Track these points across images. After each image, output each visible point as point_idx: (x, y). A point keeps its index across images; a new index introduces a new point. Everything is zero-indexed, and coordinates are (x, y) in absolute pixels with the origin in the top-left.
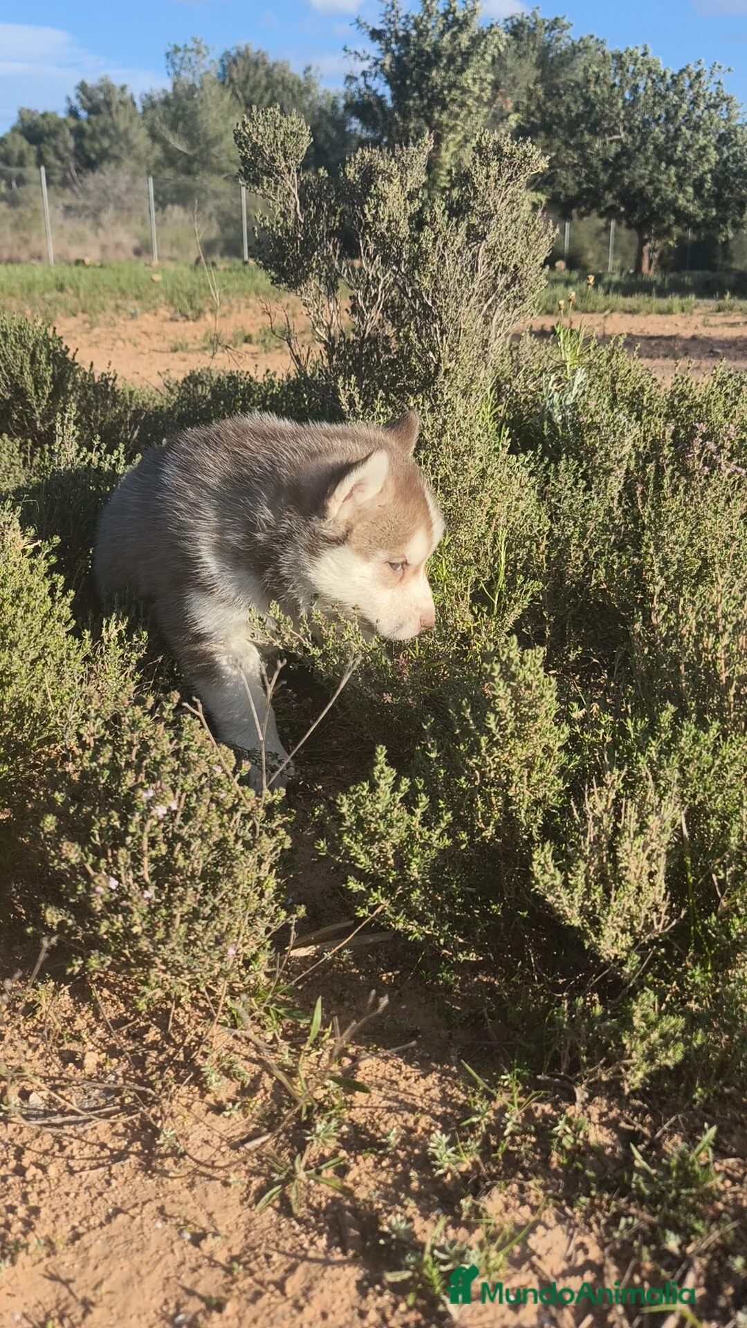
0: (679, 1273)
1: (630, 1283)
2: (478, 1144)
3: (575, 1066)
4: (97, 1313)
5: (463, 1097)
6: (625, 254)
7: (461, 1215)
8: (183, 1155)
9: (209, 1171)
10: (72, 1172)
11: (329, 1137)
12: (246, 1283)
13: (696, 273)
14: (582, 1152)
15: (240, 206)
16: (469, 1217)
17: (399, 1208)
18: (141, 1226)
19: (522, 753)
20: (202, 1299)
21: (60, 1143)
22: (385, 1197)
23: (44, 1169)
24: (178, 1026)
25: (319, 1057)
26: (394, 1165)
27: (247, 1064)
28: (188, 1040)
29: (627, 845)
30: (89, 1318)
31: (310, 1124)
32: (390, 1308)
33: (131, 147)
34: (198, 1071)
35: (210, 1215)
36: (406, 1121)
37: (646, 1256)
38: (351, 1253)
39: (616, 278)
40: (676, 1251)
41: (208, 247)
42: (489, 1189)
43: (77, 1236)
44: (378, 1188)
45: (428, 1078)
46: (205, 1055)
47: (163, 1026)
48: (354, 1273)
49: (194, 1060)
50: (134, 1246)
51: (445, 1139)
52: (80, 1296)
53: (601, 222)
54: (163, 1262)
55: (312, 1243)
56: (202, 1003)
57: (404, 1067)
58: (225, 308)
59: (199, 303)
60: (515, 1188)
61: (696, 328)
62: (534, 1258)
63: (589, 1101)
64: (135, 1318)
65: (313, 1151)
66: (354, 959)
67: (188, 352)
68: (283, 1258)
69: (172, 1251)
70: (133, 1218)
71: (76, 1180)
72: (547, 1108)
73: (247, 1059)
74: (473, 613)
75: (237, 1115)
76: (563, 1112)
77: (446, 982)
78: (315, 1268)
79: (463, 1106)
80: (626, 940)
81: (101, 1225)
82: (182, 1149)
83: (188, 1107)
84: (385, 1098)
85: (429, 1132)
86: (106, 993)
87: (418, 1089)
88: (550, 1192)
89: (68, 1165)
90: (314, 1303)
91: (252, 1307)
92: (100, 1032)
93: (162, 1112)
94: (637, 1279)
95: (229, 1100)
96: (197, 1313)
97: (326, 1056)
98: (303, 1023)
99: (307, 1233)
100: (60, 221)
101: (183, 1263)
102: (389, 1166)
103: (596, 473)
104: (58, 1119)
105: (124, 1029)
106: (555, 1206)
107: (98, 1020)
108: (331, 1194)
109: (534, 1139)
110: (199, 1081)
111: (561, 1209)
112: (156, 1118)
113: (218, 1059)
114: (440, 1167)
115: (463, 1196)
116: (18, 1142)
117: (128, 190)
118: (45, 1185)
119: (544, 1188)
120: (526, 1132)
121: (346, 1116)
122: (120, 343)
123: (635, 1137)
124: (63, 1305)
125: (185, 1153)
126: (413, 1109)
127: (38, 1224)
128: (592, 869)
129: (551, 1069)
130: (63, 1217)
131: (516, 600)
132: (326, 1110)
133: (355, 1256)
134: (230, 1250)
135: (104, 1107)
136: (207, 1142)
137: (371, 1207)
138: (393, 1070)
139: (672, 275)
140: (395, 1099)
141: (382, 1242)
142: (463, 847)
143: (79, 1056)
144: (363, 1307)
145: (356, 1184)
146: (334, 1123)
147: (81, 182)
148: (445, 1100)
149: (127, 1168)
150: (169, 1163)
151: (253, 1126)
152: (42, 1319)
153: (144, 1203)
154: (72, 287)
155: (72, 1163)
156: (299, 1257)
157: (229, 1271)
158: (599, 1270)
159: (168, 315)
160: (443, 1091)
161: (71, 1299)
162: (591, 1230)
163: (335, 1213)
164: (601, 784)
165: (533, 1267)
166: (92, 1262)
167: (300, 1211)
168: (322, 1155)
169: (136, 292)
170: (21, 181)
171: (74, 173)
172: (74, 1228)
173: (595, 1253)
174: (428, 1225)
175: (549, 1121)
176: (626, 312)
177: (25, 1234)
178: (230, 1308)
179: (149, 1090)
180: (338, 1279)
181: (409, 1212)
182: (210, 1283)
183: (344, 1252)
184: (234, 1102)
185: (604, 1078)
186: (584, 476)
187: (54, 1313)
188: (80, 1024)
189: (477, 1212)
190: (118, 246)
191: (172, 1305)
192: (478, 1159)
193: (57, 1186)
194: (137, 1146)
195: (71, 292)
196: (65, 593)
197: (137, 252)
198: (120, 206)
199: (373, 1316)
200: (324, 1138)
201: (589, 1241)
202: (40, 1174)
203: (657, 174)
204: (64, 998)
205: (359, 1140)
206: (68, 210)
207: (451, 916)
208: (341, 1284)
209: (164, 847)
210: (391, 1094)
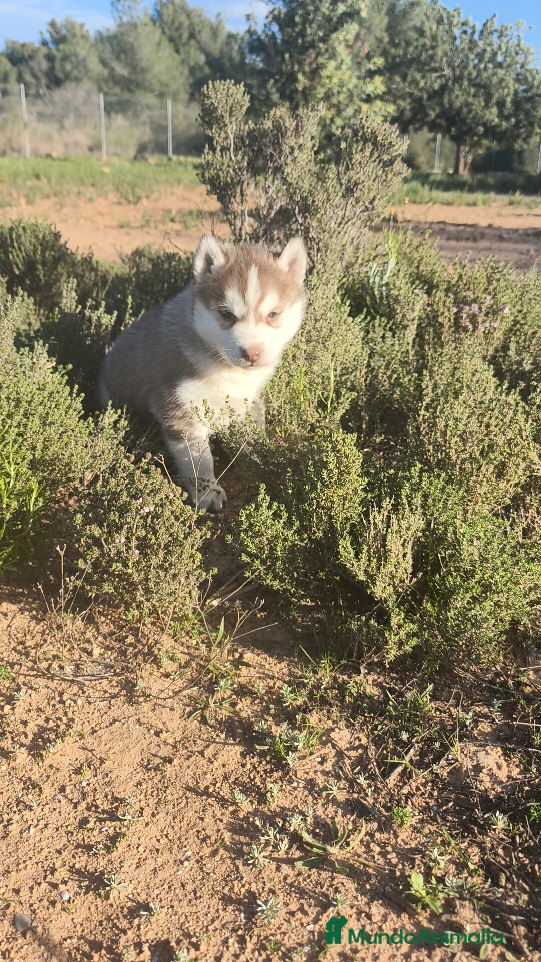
0: (406, 749)
1: (382, 753)
2: (307, 693)
3: (360, 656)
4: (107, 762)
5: (300, 673)
6: (447, 159)
7: (296, 723)
8: (149, 696)
9: (163, 703)
10: (90, 703)
11: (227, 689)
12: (183, 751)
13: (499, 174)
14: (362, 697)
15: (166, 117)
16: (300, 724)
17: (263, 721)
18: (128, 727)
19: (340, 492)
20: (161, 758)
21: (82, 690)
22: (257, 717)
23: (75, 702)
24: (144, 636)
26: (262, 703)
27: (182, 655)
28: (150, 642)
29: (390, 537)
30: (103, 765)
31: (217, 683)
32: (258, 763)
33: (87, 71)
34: (156, 657)
35: (164, 723)
36: (268, 684)
37: (390, 741)
38: (238, 740)
39: (439, 178)
40: (406, 740)
41: (142, 149)
42: (311, 712)
43: (94, 731)
44: (253, 713)
46: (159, 650)
47: (136, 636)
48: (239, 749)
49: (153, 652)
50: (125, 736)
51: (289, 690)
52: (98, 756)
53: (431, 135)
54: (140, 742)
56: (157, 624)
57: (268, 659)
58: (156, 195)
59: (138, 191)
60: (325, 712)
61: (492, 218)
62: (334, 741)
63: (368, 674)
64: (127, 766)
65: (218, 696)
67: (132, 228)
68: (203, 742)
69: (145, 738)
70: (124, 724)
71: (92, 707)
72: (345, 677)
73: (182, 652)
75: (177, 678)
76: (353, 678)
77: (293, 616)
78: (219, 746)
79: (300, 676)
81: (107, 727)
82: (148, 693)
83: (151, 674)
84: (258, 673)
85: (281, 688)
86: (103, 619)
87: (276, 669)
88: (343, 713)
89: (87, 700)
90: (219, 760)
91: (187, 761)
92: (100, 639)
93: (137, 676)
94: (385, 752)
95: (173, 671)
96: (159, 764)
97: (226, 652)
99: (215, 731)
100: (34, 124)
101: (151, 743)
102: (259, 703)
103: (397, 327)
105: (114, 637)
106: (345, 720)
107: (98, 633)
108: (228, 715)
109: (336, 691)
110: (157, 662)
111: (349, 721)
112: (133, 678)
113: (166, 652)
114: (284, 703)
115: (298, 715)
116: (59, 689)
117: (85, 103)
118: (76, 708)
119: (340, 712)
120: (333, 688)
121: (236, 680)
122: (82, 221)
123: (392, 691)
124: (90, 760)
126: (272, 678)
127: (74, 726)
128: (372, 550)
129: (348, 658)
130: (86, 723)
131: (342, 404)
132: (225, 677)
133: (240, 741)
134: (175, 738)
137: (249, 720)
138: (262, 660)
139: (480, 176)
140: (264, 673)
141: (254, 734)
143: (90, 650)
144: (244, 762)
145: (241, 711)
146: (230, 682)
147: (50, 95)
148: (290, 674)
149: (119, 702)
150: (141, 700)
151: (187, 684)
153: (129, 717)
154: (45, 177)
155: (89, 699)
156: (210, 741)
157: (174, 747)
158: (365, 748)
159: (115, 200)
160: (289, 670)
161: (94, 757)
162: (363, 731)
163: (230, 723)
165: (334, 746)
166: (103, 743)
167: (212, 722)
168: (223, 697)
169: (91, 181)
170: (5, 93)
171: (45, 89)
172: (92, 728)
173: (364, 741)
174: (278, 728)
175: (345, 683)
176: (444, 204)
177: (67, 729)
178: (175, 762)
179: (130, 666)
180: (231, 751)
182: (165, 751)
183: (235, 740)
184: (176, 673)
185: (375, 660)
187: (85, 763)
188: (89, 635)
189: (304, 720)
190: (77, 144)
191: (146, 760)
192: (306, 700)
193: (82, 709)
194: (124, 692)
195: (44, 180)
196: (78, 395)
197: (91, 149)
198: (78, 115)
199: (249, 766)
200: (224, 689)
201: (361, 735)
202: (72, 704)
203: (471, 99)
204: (79, 623)
205: (243, 691)
206: (41, 116)
207: (297, 579)
208: (232, 753)
209: (144, 531)
210: (261, 671)
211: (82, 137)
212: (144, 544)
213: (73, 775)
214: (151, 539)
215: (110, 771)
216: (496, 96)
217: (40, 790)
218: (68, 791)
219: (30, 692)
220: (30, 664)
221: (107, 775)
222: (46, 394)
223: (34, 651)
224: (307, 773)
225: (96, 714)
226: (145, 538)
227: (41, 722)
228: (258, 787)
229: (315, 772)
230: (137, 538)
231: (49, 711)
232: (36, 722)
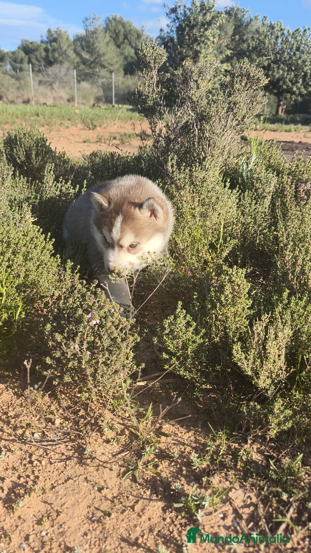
0: (287, 508)
1: (268, 511)
2: (209, 458)
3: (248, 430)
4: (62, 515)
5: (203, 440)
6: (272, 107)
7: (202, 484)
8: (94, 458)
9: (105, 465)
10: (51, 463)
11: (151, 453)
12: (119, 506)
13: (302, 115)
14: (250, 462)
15: (112, 82)
16: (205, 485)
17: (178, 481)
18: (79, 484)
19: (233, 310)
20: (102, 511)
21: (46, 452)
22: (173, 477)
23: (40, 462)
24: (92, 410)
25: (147, 423)
26: (176, 465)
27: (118, 425)
28: (96, 415)
29: (270, 344)
30: (59, 517)
31: (143, 448)
32: (175, 517)
33: (67, 56)
34: (100, 427)
35: (105, 481)
36: (181, 449)
37: (274, 501)
38: (160, 496)
39: (268, 116)
40: (286, 500)
41: (98, 99)
42: (213, 474)
43: (53, 487)
44: (170, 473)
45: (190, 433)
46: (102, 421)
47: (86, 410)
48: (161, 504)
49: (98, 423)
50: (76, 491)
51: (197, 455)
52: (55, 509)
54: (87, 497)
55: (144, 492)
56: (101, 401)
57: (180, 428)
58: (105, 125)
59: (95, 123)
60: (223, 474)
61: (301, 138)
62: (231, 500)
63: (253, 443)
64: (76, 518)
65: (145, 459)
66: (161, 387)
67: (91, 143)
68: (134, 498)
69: (91, 494)
70: (75, 481)
71: (53, 466)
73: (118, 423)
74: (209, 252)
75: (115, 444)
76: (243, 447)
77: (197, 396)
78: (146, 502)
79: (203, 443)
80: (269, 381)
81: (63, 483)
82: (94, 456)
83: (96, 440)
84: (173, 440)
85: (190, 453)
86: (63, 396)
87: (186, 437)
88: (237, 476)
89: (49, 461)
90: (145, 514)
91: (122, 515)
92: (61, 411)
93: (86, 442)
94: (271, 510)
95: (112, 438)
96: (100, 517)
97: (150, 423)
99: (143, 489)
100: (37, 87)
101: (95, 498)
102: (174, 465)
104: (46, 443)
105: (70, 410)
106: (239, 481)
107: (60, 407)
108: (152, 475)
109: (231, 457)
110: (100, 431)
111: (242, 483)
112: (83, 444)
113: (108, 423)
114: (194, 466)
115: (204, 477)
116: (30, 452)
117: (66, 75)
118: (41, 468)
119: (235, 475)
120: (228, 454)
121: (157, 446)
122: (62, 139)
123: (272, 457)
124: (49, 512)
125: (95, 458)
126: (184, 444)
127: (38, 482)
128: (256, 353)
129: (238, 430)
130: (48, 480)
131: (227, 247)
132: (150, 443)
133: (161, 498)
134: (113, 494)
135: (63, 439)
136: (103, 454)
137: (168, 480)
138: (176, 429)
139: (292, 115)
140: (177, 440)
141: (172, 493)
142: (206, 344)
143: (53, 420)
144: (164, 517)
145: (162, 471)
146: (153, 448)
147: (46, 71)
148: (196, 441)
149: (72, 463)
150: (89, 461)
151: (121, 448)
152: (41, 517)
153: (79, 476)
154: (42, 115)
155: (51, 460)
156: (140, 497)
157: (113, 502)
158: (256, 506)
159: (82, 127)
160: (195, 438)
161: (52, 510)
162: (253, 491)
163: (153, 482)
164: (260, 320)
165: (231, 504)
166: (60, 497)
167: (140, 481)
168: (148, 460)
169: (68, 117)
170: (21, 70)
171: (43, 67)
172: (52, 484)
173: (254, 500)
174: (190, 488)
175: (237, 450)
176: (272, 131)
177: (34, 486)
178: (113, 516)
179: (81, 434)
180: (155, 506)
181: (182, 482)
182: (106, 506)
183: (157, 496)
184: (114, 439)
185: (260, 434)
186: (255, 199)
187: (46, 515)
188: (53, 408)
189: (208, 482)
190: (61, 98)
191: (91, 514)
192: (209, 463)
193: (46, 468)
194: (76, 455)
195: (41, 117)
196: (50, 239)
197: (69, 101)
198: (62, 81)
199: (168, 520)
200: (149, 454)
201: (252, 495)
202: (39, 464)
204: (47, 398)
205: (163, 455)
206: (40, 82)
207: (200, 370)
208: (156, 508)
209: (92, 337)
210: (175, 438)
211: (64, 94)
212: (92, 347)
213: (36, 526)
214: (97, 343)
215: (64, 523)
217: (10, 540)
218: (31, 540)
219: (8, 453)
220: (10, 431)
221: (61, 525)
222: (28, 238)
223: (14, 420)
224: (213, 527)
225: (56, 473)
226: (93, 342)
227: (14, 479)
228: (176, 539)
229: (219, 526)
230: (88, 343)
231: (21, 469)
232: (11, 479)
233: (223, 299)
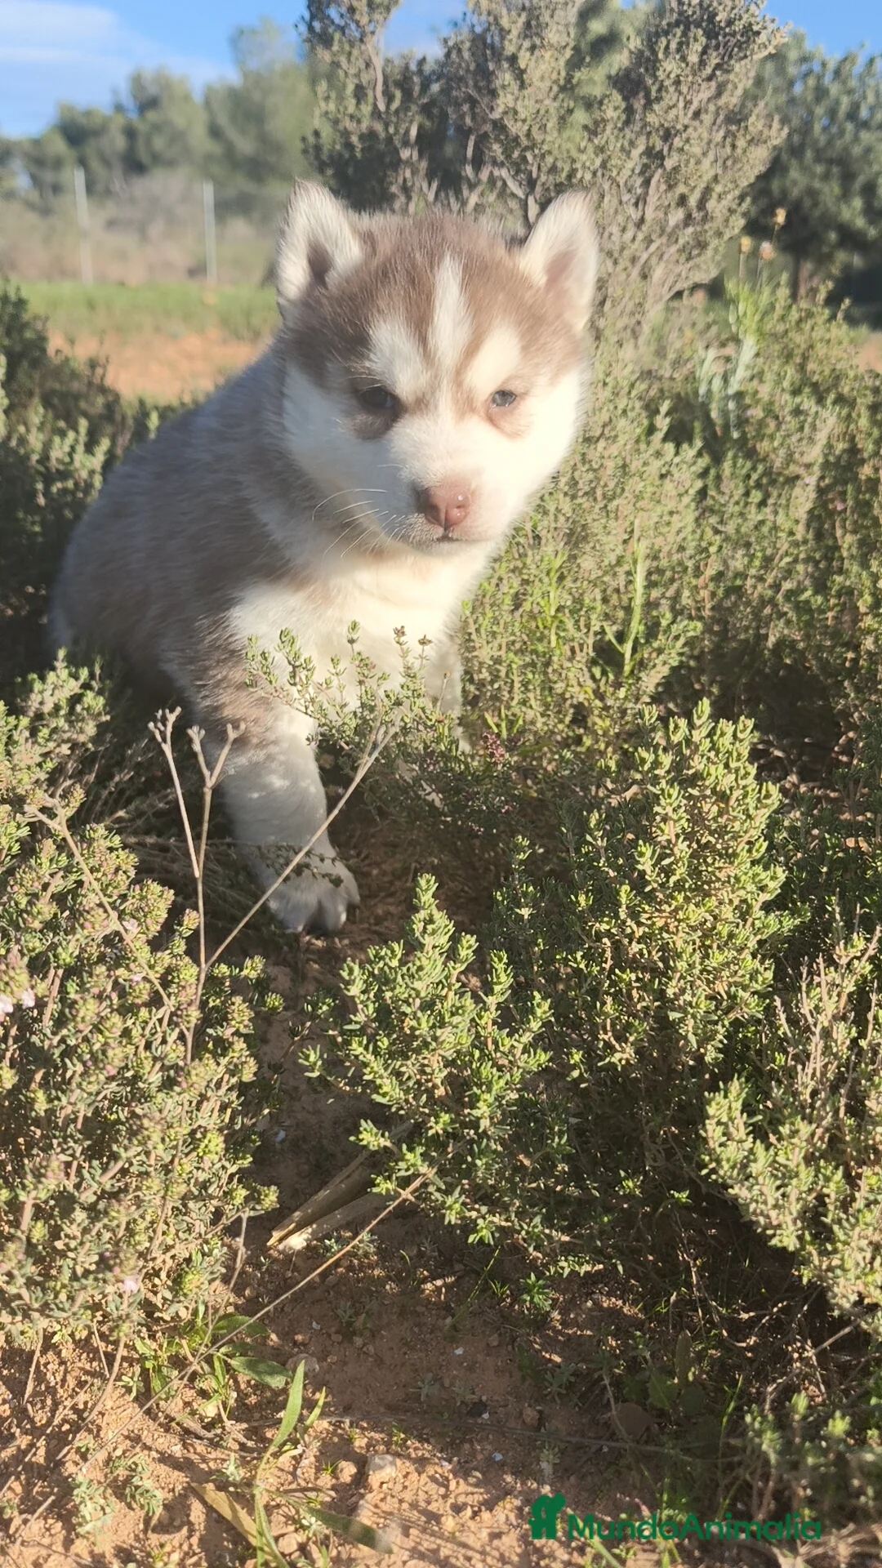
25: (297, 1459)
27: (163, 1469)
34: (67, 1488)
45: (498, 1509)
57: (453, 1485)
66: (380, 1251)
73: (166, 1459)
74: (593, 677)
98: (277, 1382)
103: (773, 482)
110: (67, 1511)
117: (184, 200)
131: (660, 652)
142: (575, 1074)
184: (129, 1557)
186: (758, 485)
190: (169, 266)
198: (173, 220)
203: (817, 185)
206: (111, 224)
210: (428, 1543)
211: (177, 254)
216: (861, 180)
233: (646, 864)
